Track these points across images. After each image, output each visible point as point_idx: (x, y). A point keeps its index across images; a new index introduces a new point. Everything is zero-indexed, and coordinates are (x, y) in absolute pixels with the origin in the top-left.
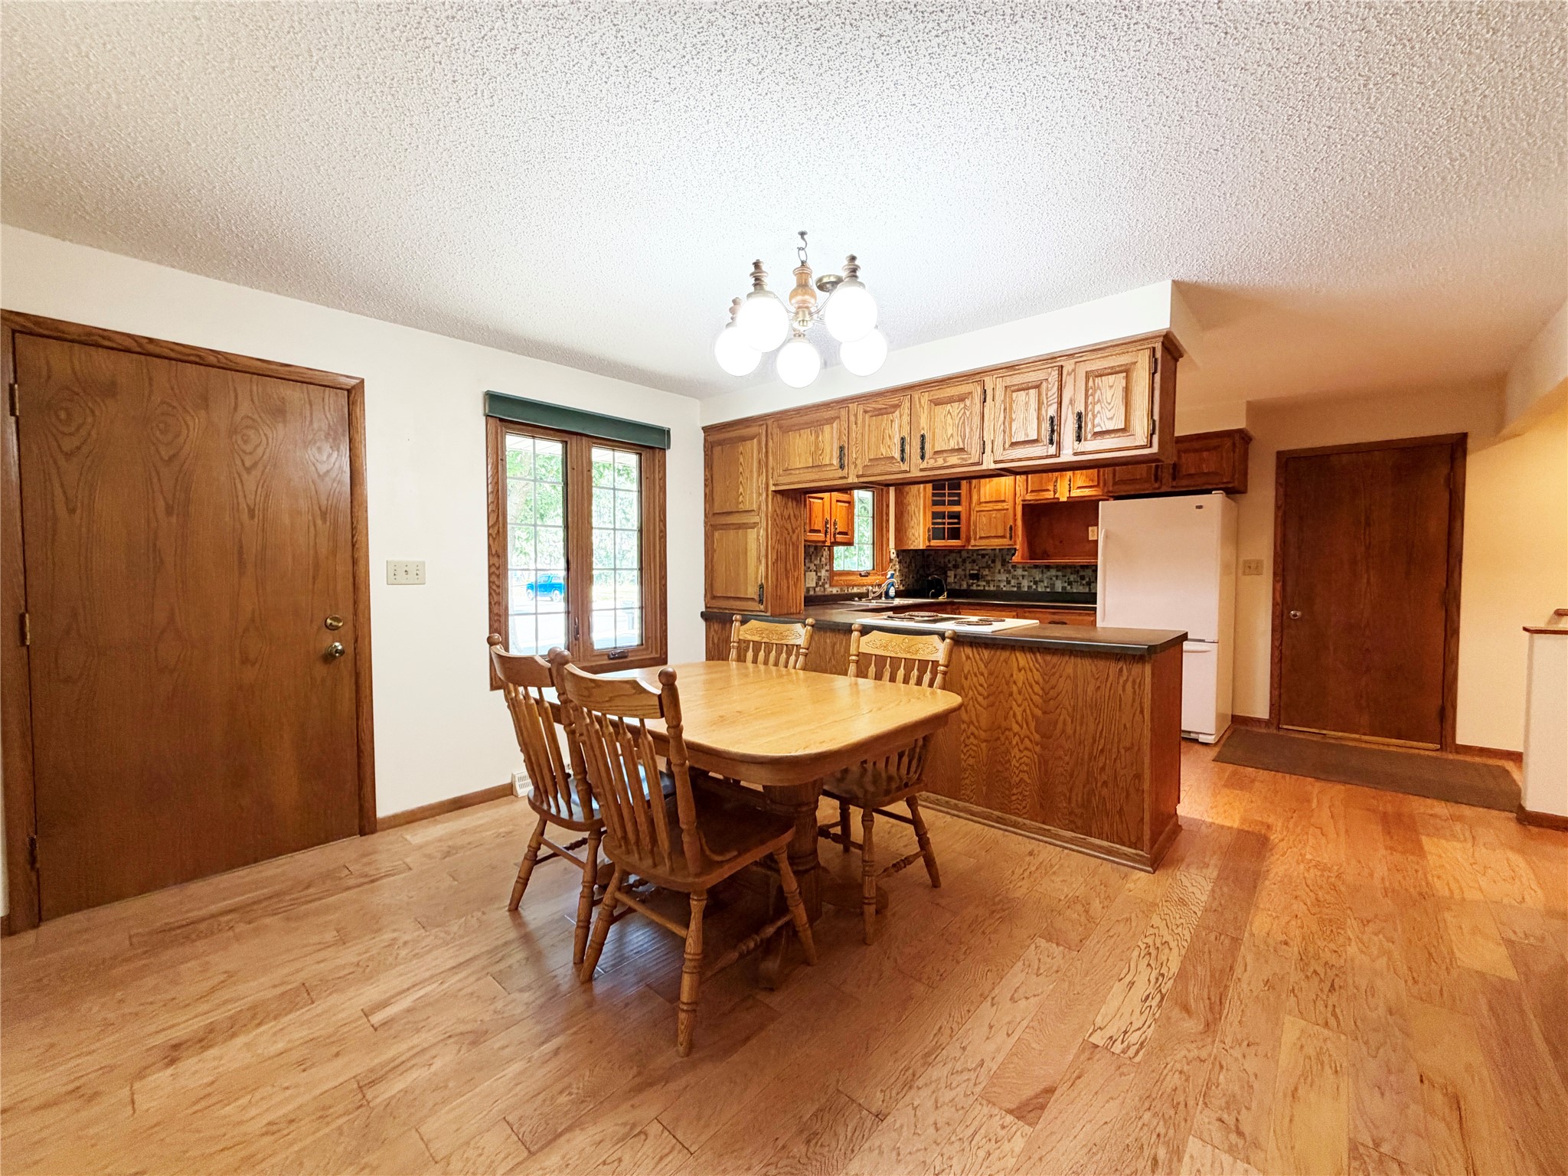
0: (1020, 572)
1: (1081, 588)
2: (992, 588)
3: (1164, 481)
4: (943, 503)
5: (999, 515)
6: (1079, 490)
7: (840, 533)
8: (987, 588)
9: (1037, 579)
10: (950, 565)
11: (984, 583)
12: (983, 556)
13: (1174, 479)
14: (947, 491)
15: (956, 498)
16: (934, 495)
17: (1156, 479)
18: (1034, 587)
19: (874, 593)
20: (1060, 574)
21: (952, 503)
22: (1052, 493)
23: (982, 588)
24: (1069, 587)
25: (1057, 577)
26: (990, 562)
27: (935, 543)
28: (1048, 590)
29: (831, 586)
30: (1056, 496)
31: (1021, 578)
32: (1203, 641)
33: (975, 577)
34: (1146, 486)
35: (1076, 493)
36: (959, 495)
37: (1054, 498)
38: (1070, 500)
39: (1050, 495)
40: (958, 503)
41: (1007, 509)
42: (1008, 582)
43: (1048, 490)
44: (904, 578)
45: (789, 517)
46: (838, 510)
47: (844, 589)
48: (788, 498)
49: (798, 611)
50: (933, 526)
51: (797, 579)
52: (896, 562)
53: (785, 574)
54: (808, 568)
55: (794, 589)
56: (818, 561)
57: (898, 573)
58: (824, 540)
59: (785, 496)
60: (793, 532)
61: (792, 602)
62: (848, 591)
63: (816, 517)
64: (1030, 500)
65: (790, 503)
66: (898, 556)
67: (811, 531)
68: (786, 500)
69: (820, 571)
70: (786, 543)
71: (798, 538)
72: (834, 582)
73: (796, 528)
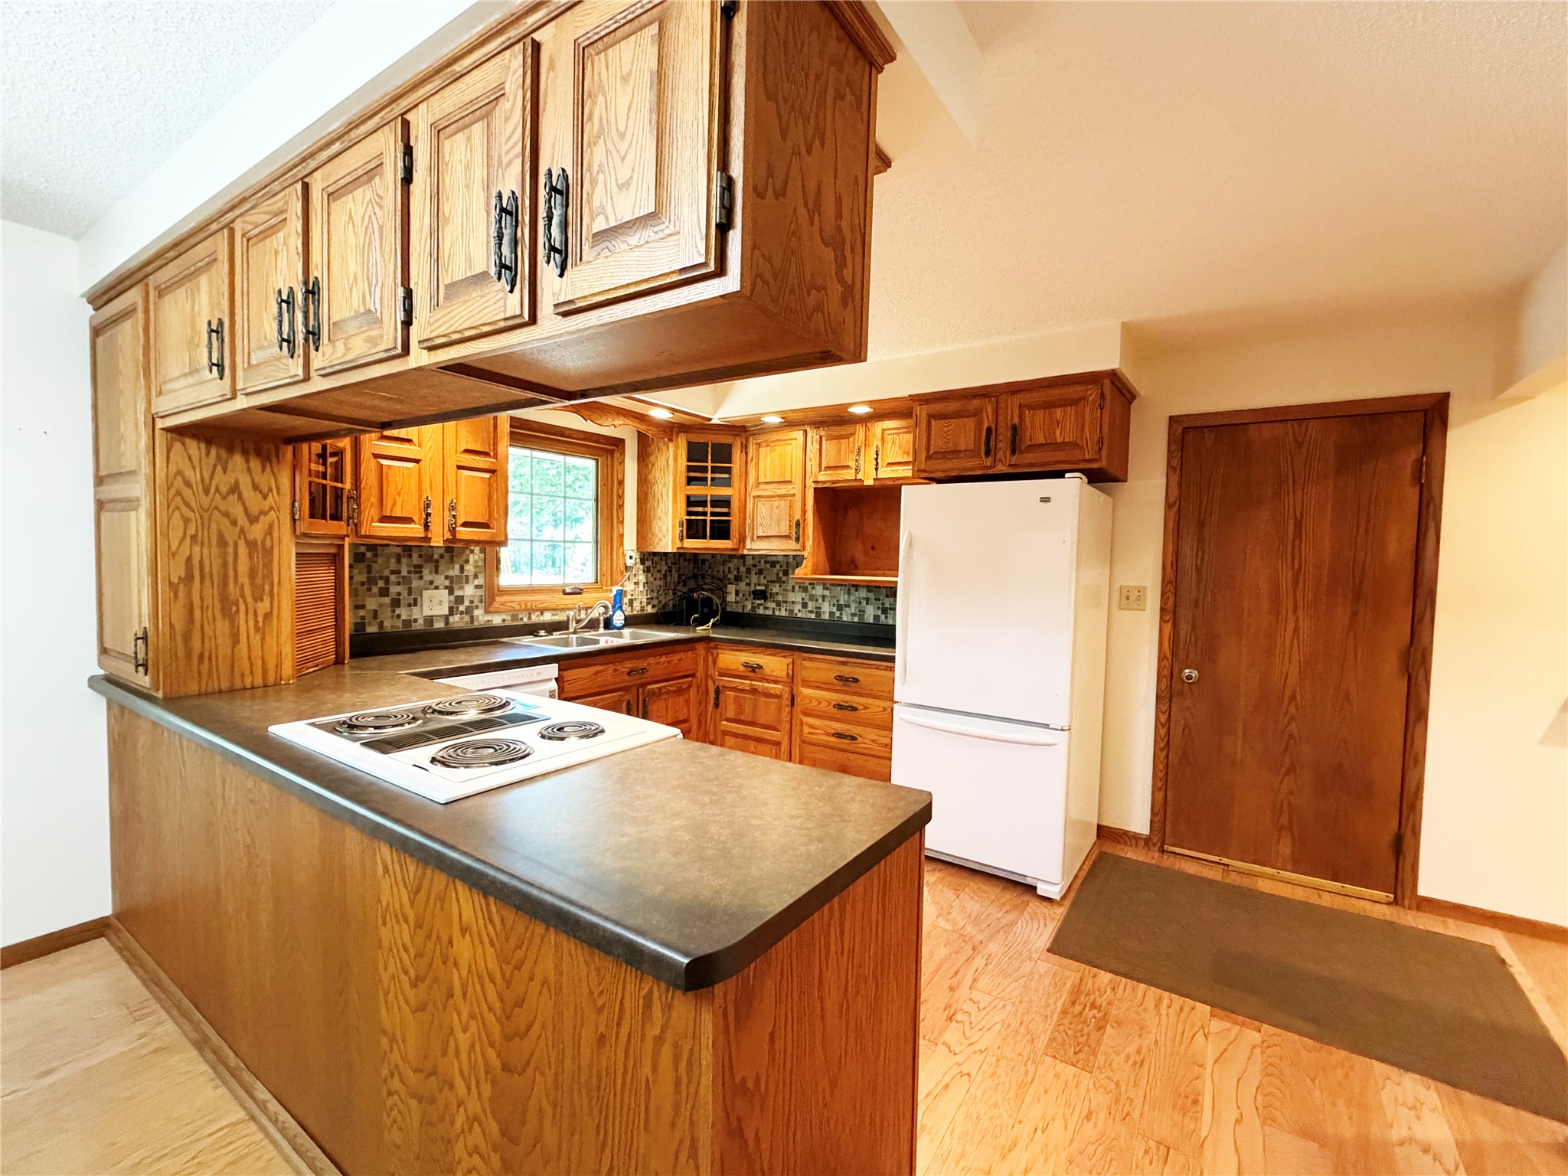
0: (819, 590)
2: (783, 613)
3: (1000, 455)
4: (703, 482)
5: (784, 504)
6: (889, 469)
7: (465, 524)
8: (777, 613)
9: (842, 602)
10: (731, 576)
11: (773, 605)
12: (773, 564)
13: (1013, 452)
14: (709, 464)
15: (726, 476)
16: (689, 469)
17: (987, 454)
18: (838, 614)
19: (578, 622)
21: (717, 483)
22: (853, 471)
23: (769, 612)
25: (867, 600)
26: (781, 575)
27: (690, 544)
28: (856, 619)
29: (487, 612)
30: (859, 477)
31: (820, 600)
32: (1046, 726)
33: (762, 595)
34: (975, 462)
35: (886, 472)
36: (729, 470)
37: (856, 480)
38: (877, 483)
39: (849, 475)
40: (728, 483)
41: (794, 495)
42: (805, 605)
43: (848, 467)
44: (655, 595)
45: (235, 489)
46: (462, 483)
47: (520, 616)
48: (231, 450)
49: (271, 680)
50: (688, 517)
51: (268, 616)
52: (638, 570)
53: (223, 609)
54: (431, 582)
55: (258, 637)
56: (455, 571)
57: (641, 588)
58: (423, 535)
59: (219, 445)
60: (253, 520)
61: (251, 664)
62: (530, 618)
63: (399, 494)
64: (824, 482)
65: (238, 459)
66: (642, 562)
67: (384, 519)
68: (224, 454)
69: (462, 588)
70: (222, 542)
71: (269, 533)
72: (496, 605)
73: (263, 513)
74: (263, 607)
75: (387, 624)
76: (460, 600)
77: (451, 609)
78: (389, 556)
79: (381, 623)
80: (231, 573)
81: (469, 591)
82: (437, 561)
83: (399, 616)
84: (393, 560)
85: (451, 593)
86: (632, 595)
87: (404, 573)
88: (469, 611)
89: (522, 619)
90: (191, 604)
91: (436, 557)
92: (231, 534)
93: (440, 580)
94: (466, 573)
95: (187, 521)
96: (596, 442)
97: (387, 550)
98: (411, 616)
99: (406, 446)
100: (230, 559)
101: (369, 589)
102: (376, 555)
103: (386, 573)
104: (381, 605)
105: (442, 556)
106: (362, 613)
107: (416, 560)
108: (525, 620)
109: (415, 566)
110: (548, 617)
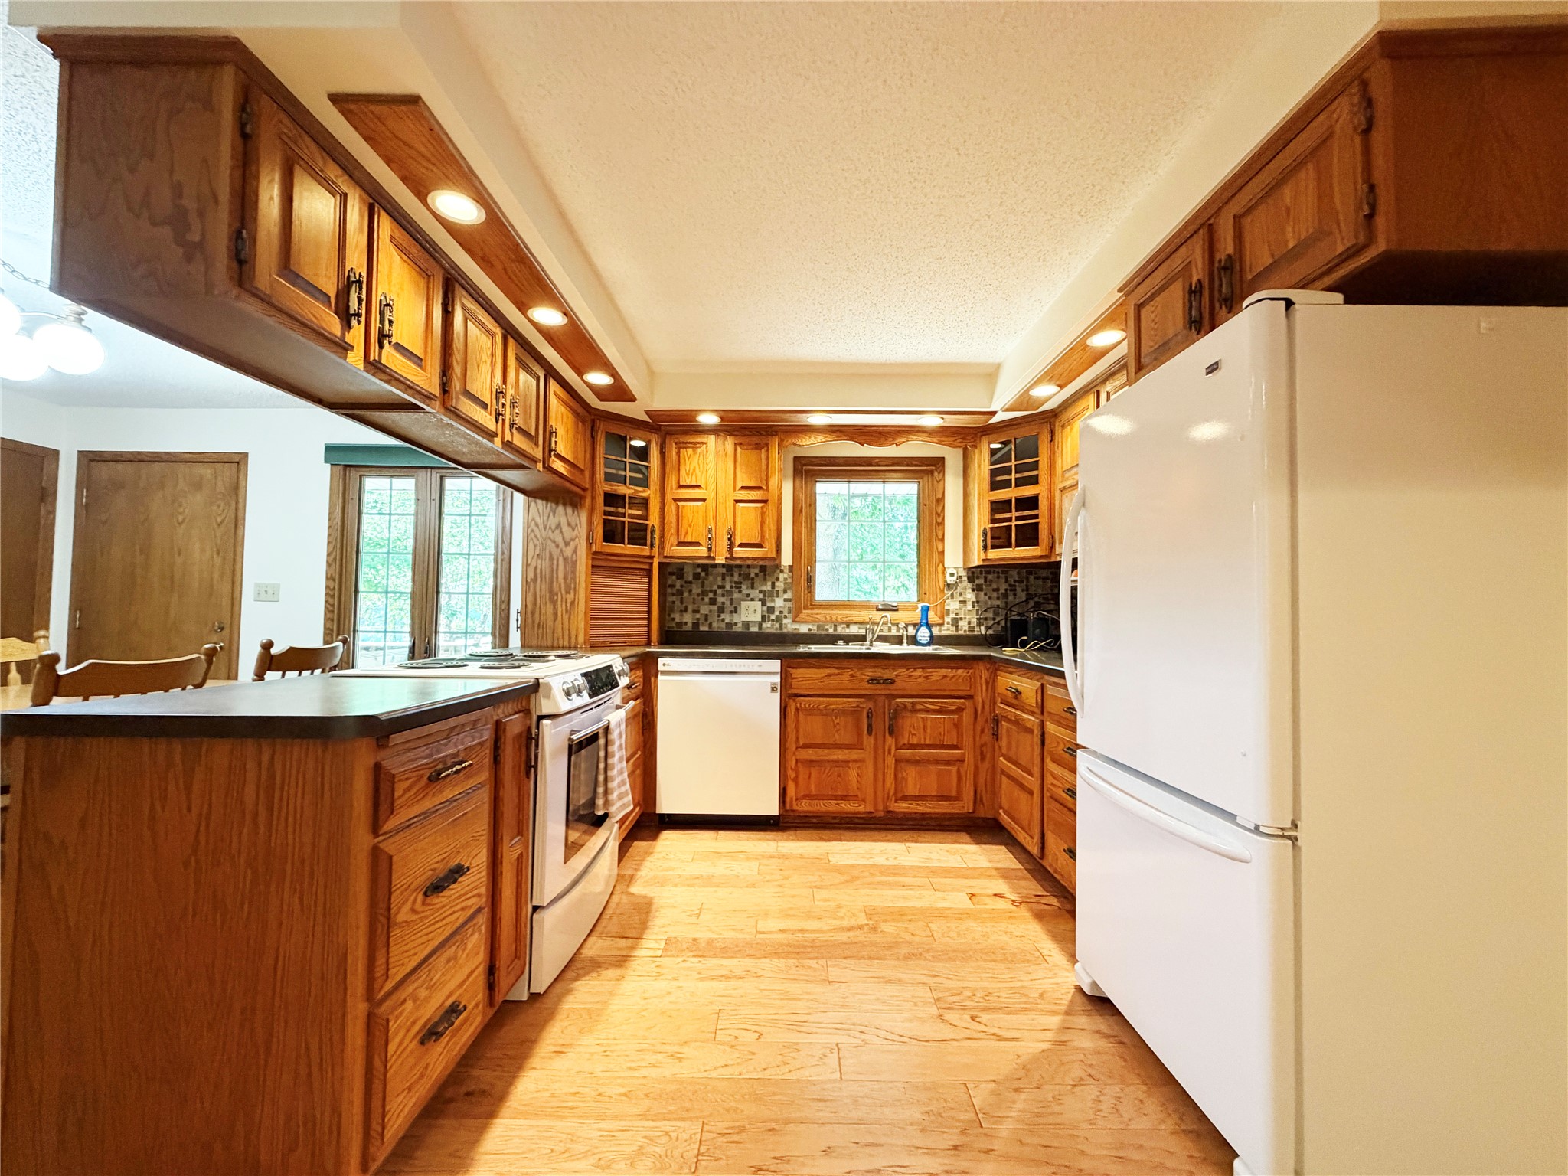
4: (1007, 484)
14: (1013, 463)
15: (1033, 472)
16: (993, 472)
21: (1020, 483)
27: (997, 554)
29: (794, 621)
40: (1035, 480)
44: (990, 615)
45: (558, 526)
46: (738, 513)
47: (826, 627)
48: (557, 503)
49: (573, 645)
50: (991, 526)
51: (573, 603)
52: (965, 588)
53: (550, 598)
54: (748, 595)
55: (567, 616)
56: (768, 587)
57: (970, 607)
58: (706, 555)
59: (552, 501)
60: (567, 544)
61: (563, 633)
62: (835, 630)
63: (690, 526)
65: (561, 508)
66: (970, 580)
67: (681, 544)
68: (554, 506)
69: (773, 601)
70: (551, 558)
71: (575, 551)
72: (802, 616)
73: (573, 540)
74: (570, 597)
75: (715, 625)
76: (771, 610)
77: (763, 617)
78: (718, 575)
79: (710, 625)
80: (555, 575)
81: (779, 603)
82: (753, 579)
83: (723, 620)
84: (720, 578)
85: (764, 603)
86: (957, 614)
87: (728, 587)
88: (778, 619)
89: (827, 629)
90: (535, 593)
91: (752, 575)
92: (556, 552)
93: (755, 593)
94: (777, 589)
95: (535, 546)
96: (908, 465)
97: (715, 571)
98: (732, 620)
99: (697, 490)
100: (555, 567)
101: (703, 599)
102: (707, 574)
103: (715, 587)
104: (710, 611)
105: (756, 575)
106: (698, 616)
107: (736, 578)
108: (831, 631)
109: (736, 582)
110: (854, 630)
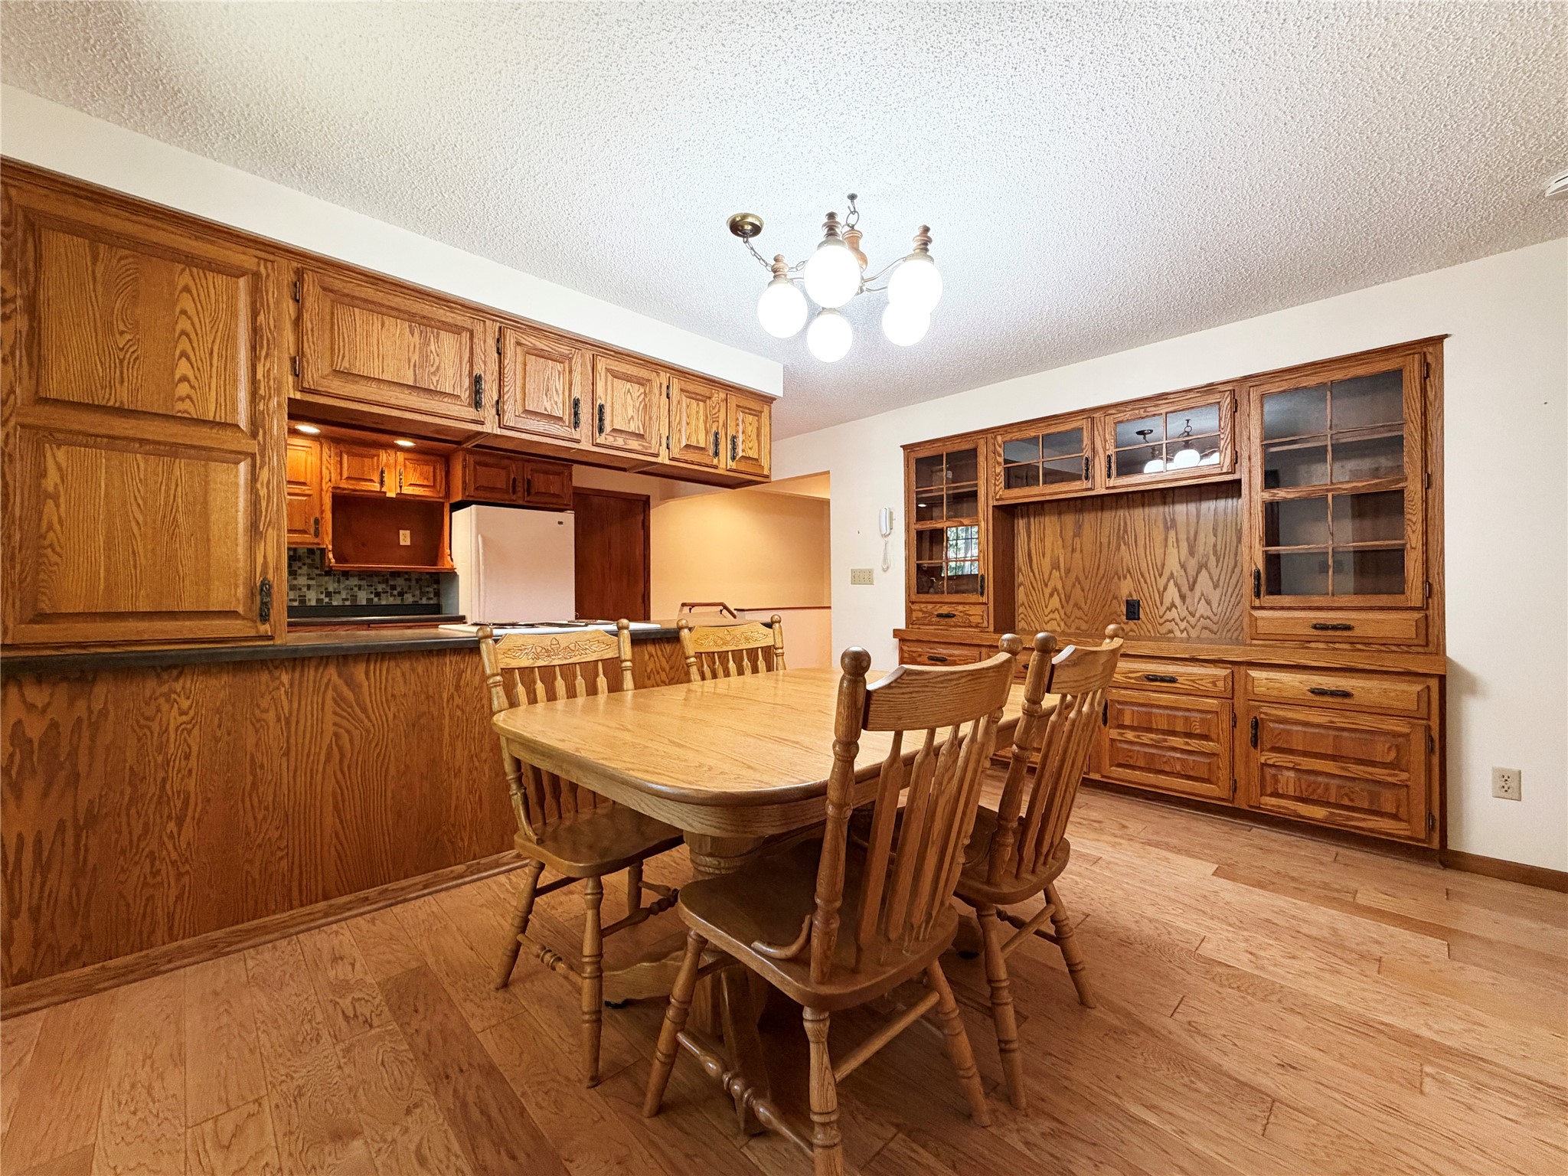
1: (391, 599)
3: (520, 494)
5: (299, 501)
6: (411, 488)
13: (530, 494)
17: (513, 492)
18: (327, 600)
20: (363, 583)
22: (378, 485)
24: (376, 599)
25: (360, 586)
28: (348, 603)
30: (383, 490)
31: (305, 589)
34: (506, 497)
35: (408, 490)
37: (380, 492)
38: (399, 496)
39: (376, 487)
41: (308, 495)
43: (372, 481)
64: (344, 489)
